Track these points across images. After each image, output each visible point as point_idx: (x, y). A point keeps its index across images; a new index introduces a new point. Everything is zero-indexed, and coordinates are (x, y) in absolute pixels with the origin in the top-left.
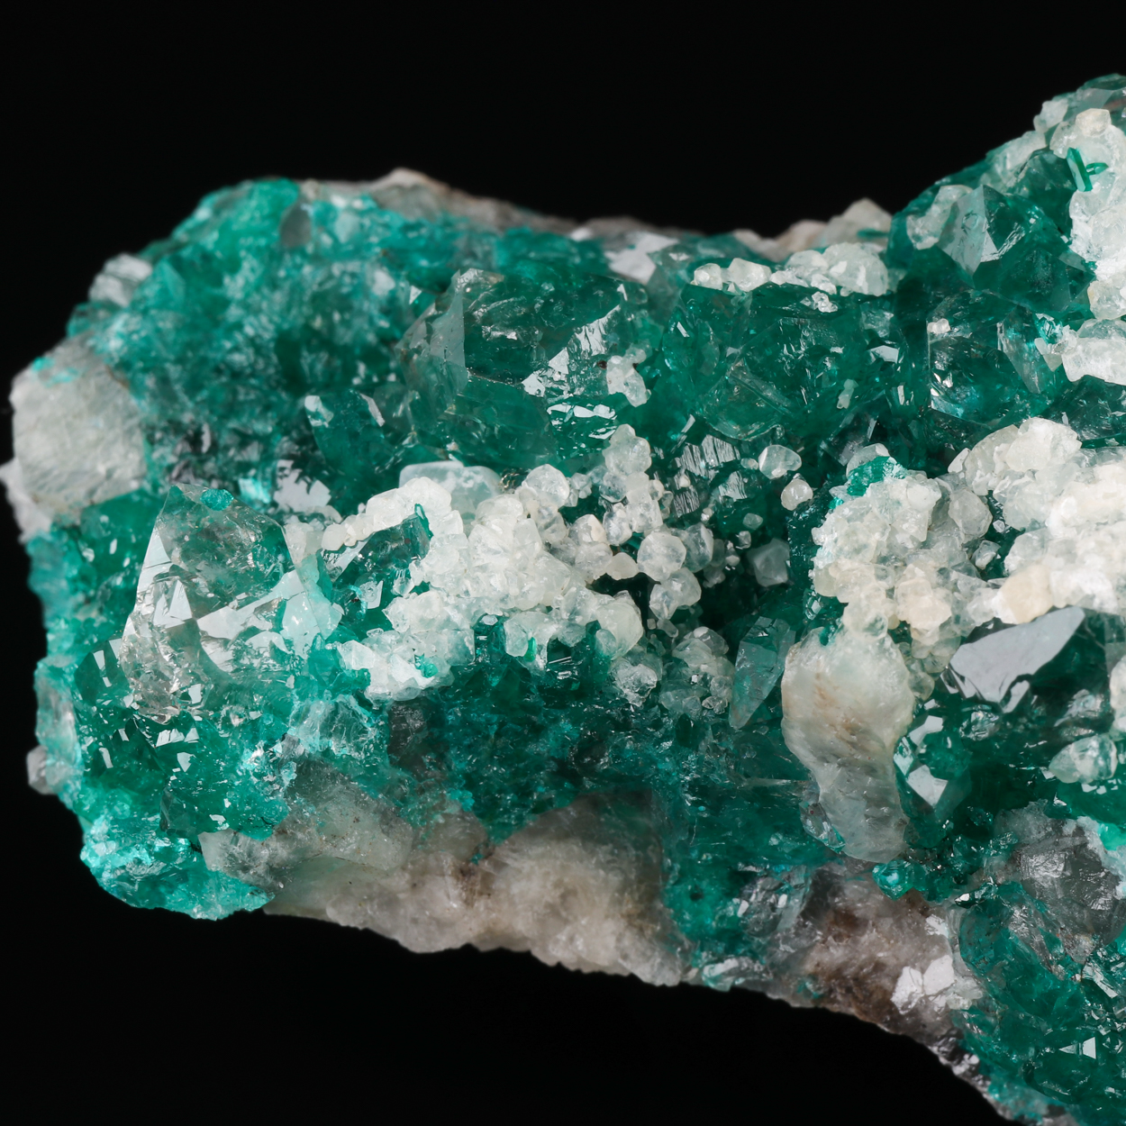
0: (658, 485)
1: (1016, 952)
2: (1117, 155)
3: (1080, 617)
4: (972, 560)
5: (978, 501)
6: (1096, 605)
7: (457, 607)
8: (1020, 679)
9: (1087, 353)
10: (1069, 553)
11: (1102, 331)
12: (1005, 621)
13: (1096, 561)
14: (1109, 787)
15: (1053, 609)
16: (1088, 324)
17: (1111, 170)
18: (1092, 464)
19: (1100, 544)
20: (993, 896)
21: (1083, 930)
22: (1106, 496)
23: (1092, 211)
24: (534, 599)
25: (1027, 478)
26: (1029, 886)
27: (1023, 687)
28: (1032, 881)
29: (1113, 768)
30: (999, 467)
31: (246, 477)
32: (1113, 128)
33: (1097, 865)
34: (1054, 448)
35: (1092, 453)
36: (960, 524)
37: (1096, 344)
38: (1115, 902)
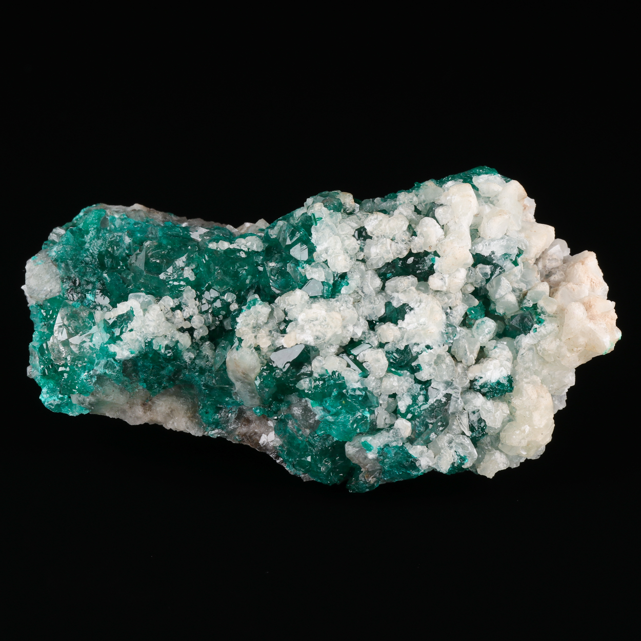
0: (197, 302)
1: (290, 433)
2: (325, 216)
3: (303, 347)
4: (279, 328)
5: (281, 311)
6: (308, 343)
7: (140, 336)
8: (288, 363)
9: (312, 272)
10: (302, 329)
11: (316, 266)
12: (284, 346)
13: (309, 332)
14: (312, 391)
15: (297, 344)
16: (313, 264)
17: (323, 220)
18: (312, 303)
19: (310, 327)
20: (283, 418)
21: (307, 427)
22: (314, 313)
23: (317, 231)
24: (161, 334)
25: (294, 307)
26: (293, 415)
27: (288, 365)
28: (294, 414)
29: (313, 387)
30: (287, 303)
31: (88, 293)
32: (324, 208)
33: (311, 411)
34: (302, 298)
35: (312, 300)
36: (276, 317)
37: (315, 270)
38: (315, 421)
